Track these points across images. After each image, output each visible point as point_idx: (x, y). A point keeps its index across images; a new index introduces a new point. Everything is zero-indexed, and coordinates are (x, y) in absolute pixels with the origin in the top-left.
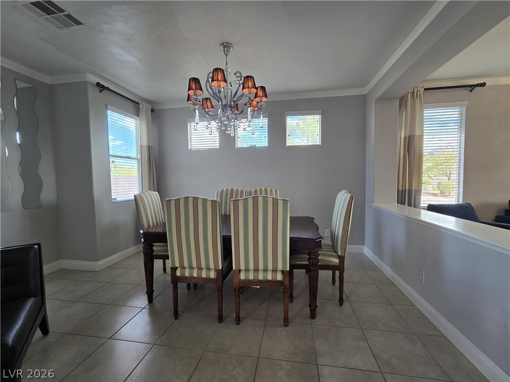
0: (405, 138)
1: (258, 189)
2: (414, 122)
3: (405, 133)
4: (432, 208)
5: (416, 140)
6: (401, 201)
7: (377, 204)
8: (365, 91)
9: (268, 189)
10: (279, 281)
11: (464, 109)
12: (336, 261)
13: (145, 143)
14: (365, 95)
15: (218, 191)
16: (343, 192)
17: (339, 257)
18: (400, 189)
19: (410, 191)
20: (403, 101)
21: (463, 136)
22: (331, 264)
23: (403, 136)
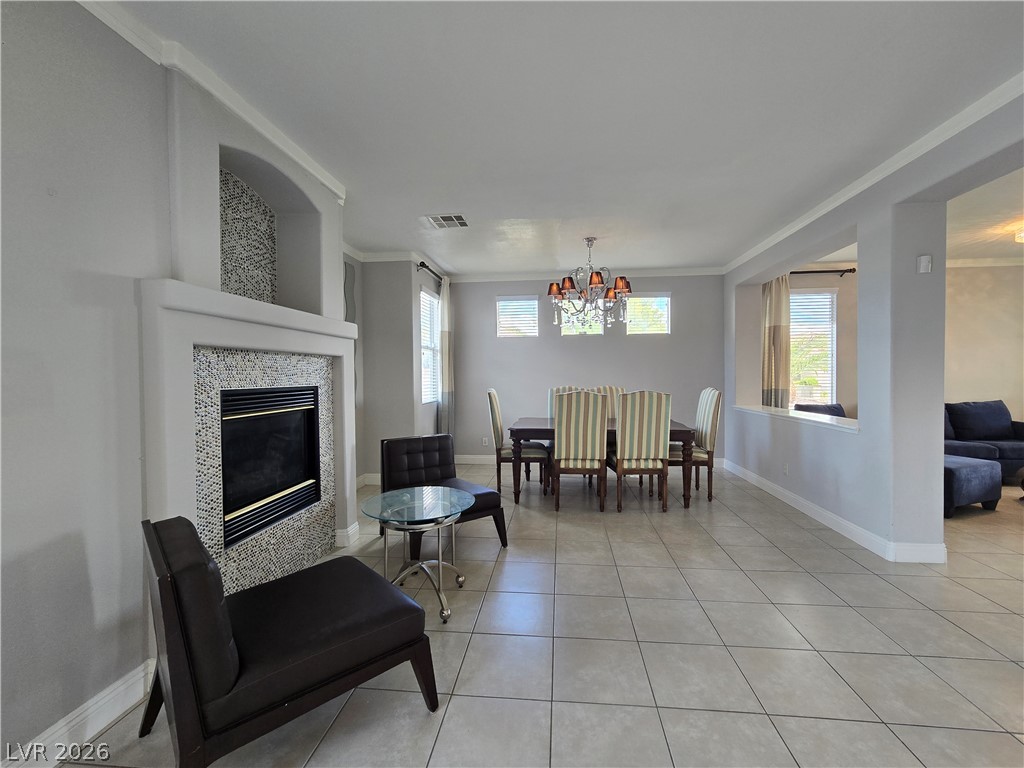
0: (770, 328)
1: (602, 388)
2: (778, 309)
3: (770, 323)
4: (799, 408)
5: (783, 332)
6: (766, 402)
7: (740, 405)
8: (723, 271)
9: (614, 388)
10: (659, 469)
11: (835, 296)
12: (706, 456)
13: (446, 329)
14: (723, 276)
15: (552, 390)
16: (709, 390)
17: (708, 453)
18: (766, 388)
19: (776, 391)
20: (766, 287)
21: (835, 326)
22: (700, 459)
23: (767, 326)
